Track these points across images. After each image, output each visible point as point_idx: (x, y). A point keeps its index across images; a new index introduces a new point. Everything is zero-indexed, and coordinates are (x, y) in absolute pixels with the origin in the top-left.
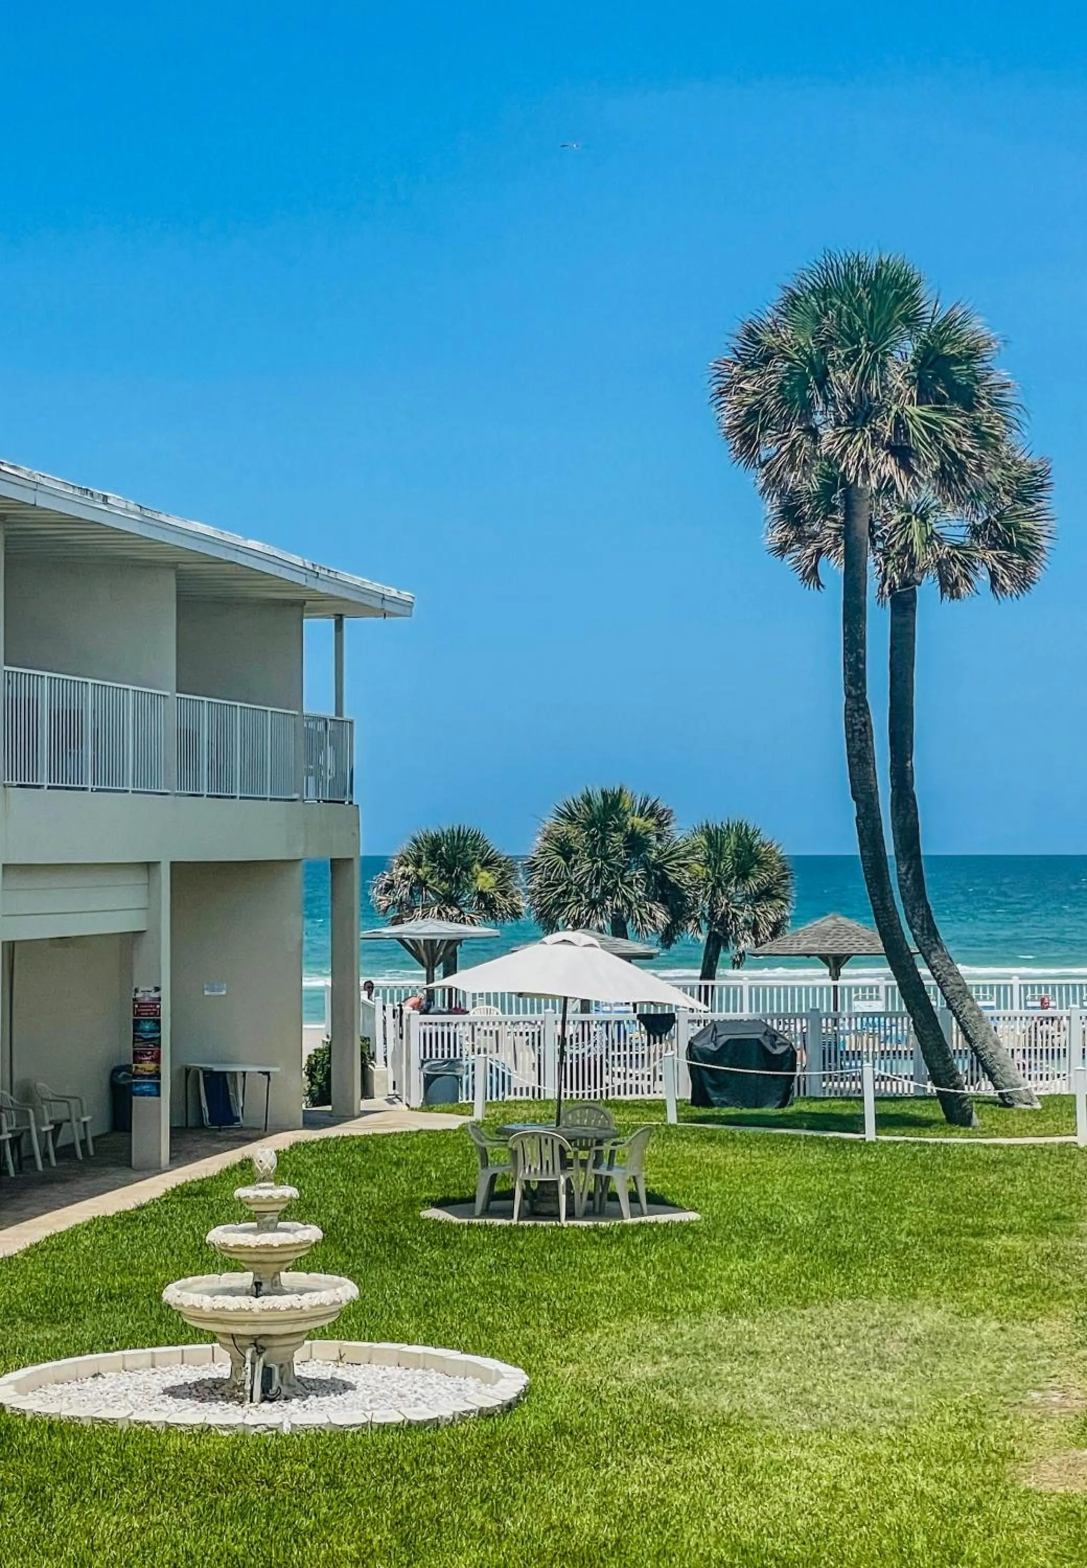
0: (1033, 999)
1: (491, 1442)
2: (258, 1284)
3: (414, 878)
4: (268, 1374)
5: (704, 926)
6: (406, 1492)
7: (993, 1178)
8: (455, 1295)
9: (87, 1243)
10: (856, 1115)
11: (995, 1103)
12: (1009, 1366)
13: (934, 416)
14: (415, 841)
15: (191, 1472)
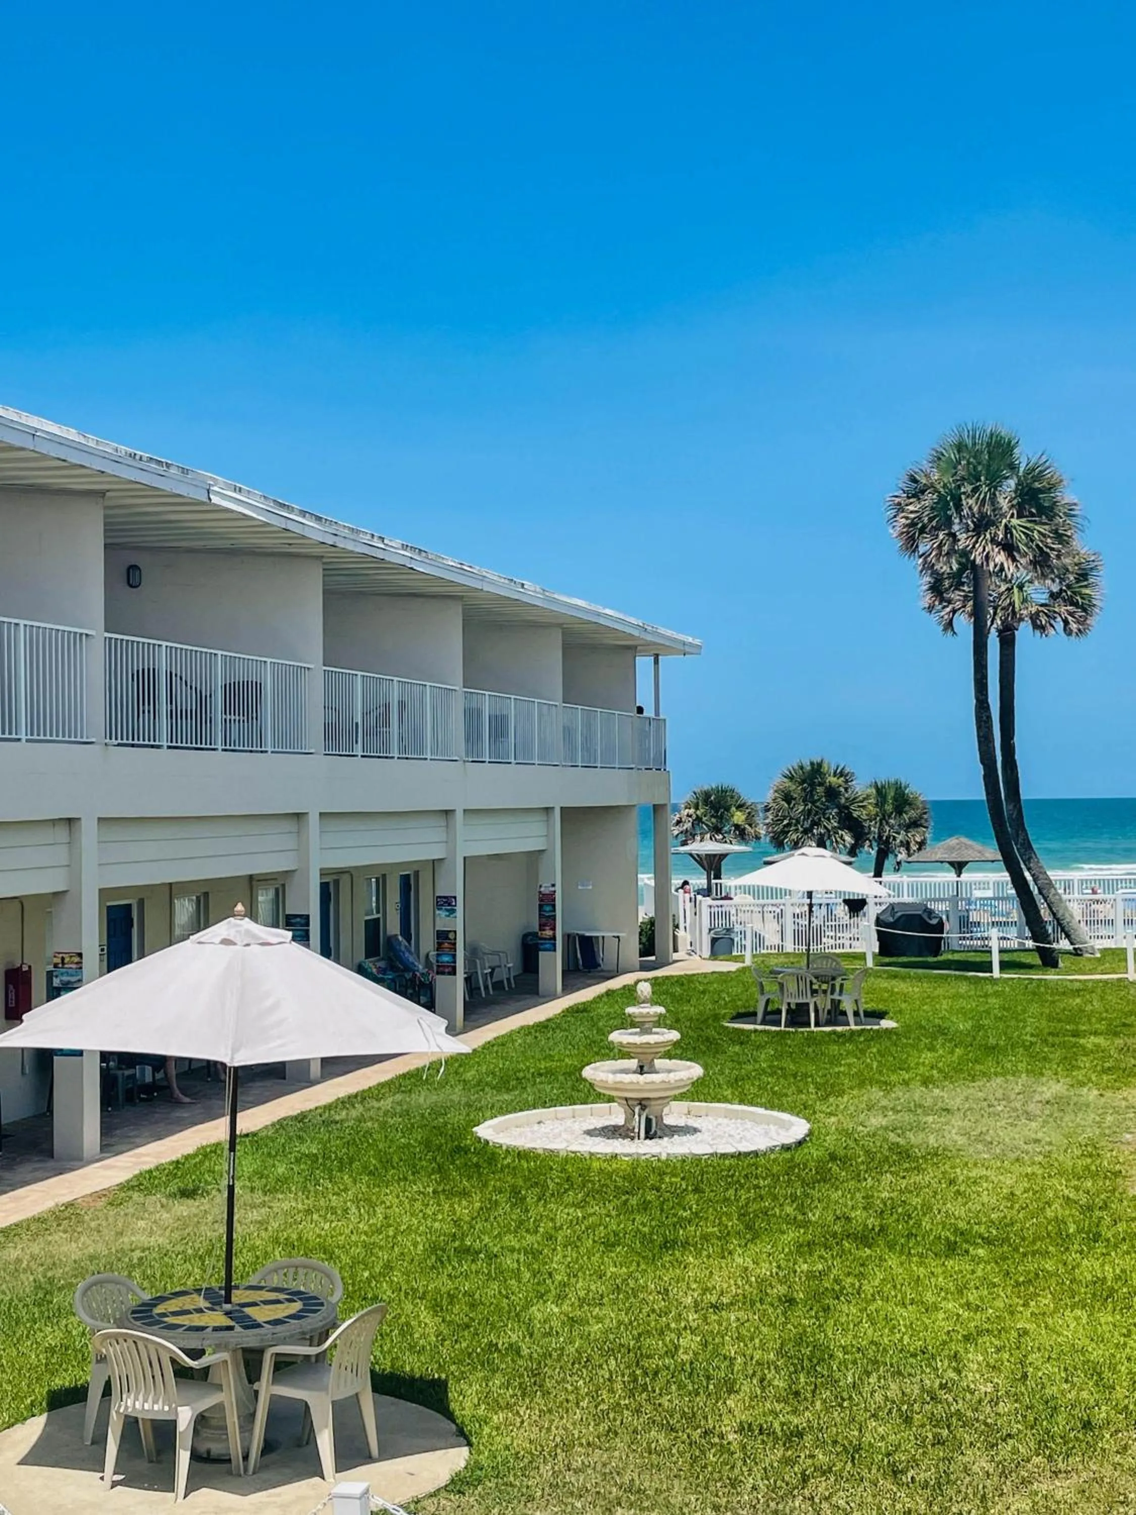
0: (1087, 888)
1: (791, 1167)
2: (641, 1067)
3: (694, 817)
4: (648, 1121)
5: (875, 844)
6: (743, 1195)
7: (1078, 1000)
8: (753, 1074)
9: (519, 1041)
10: (985, 962)
11: (1071, 954)
12: (1109, 1118)
13: (1028, 525)
14: (695, 793)
15: (608, 1182)
